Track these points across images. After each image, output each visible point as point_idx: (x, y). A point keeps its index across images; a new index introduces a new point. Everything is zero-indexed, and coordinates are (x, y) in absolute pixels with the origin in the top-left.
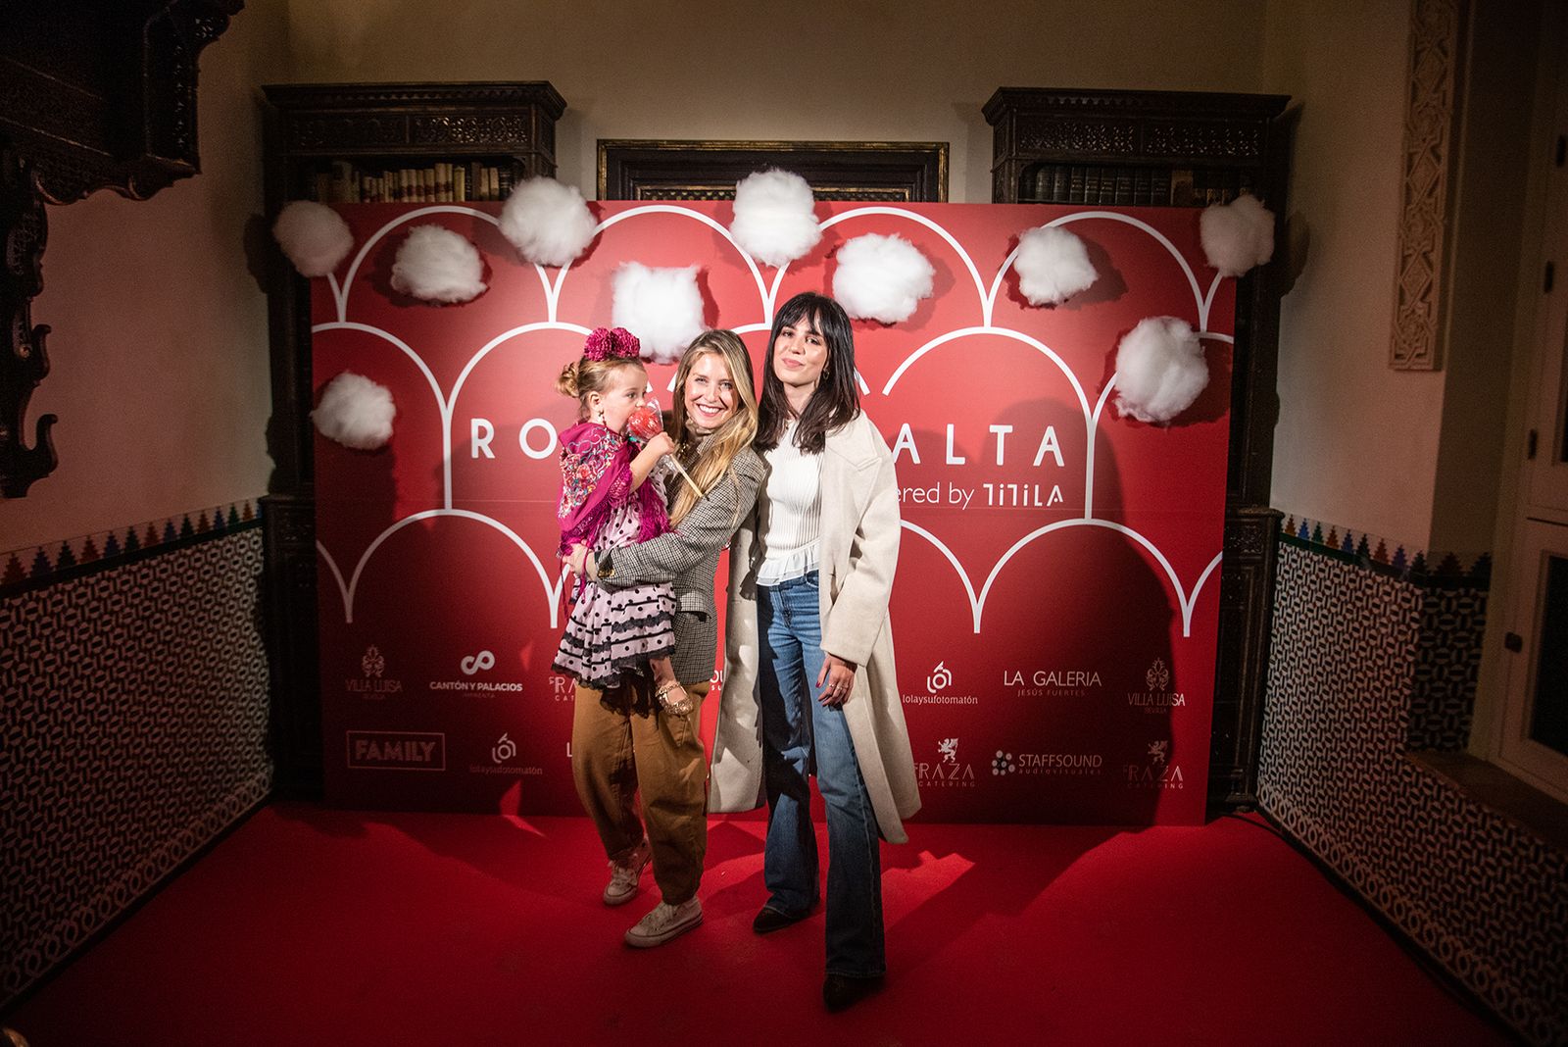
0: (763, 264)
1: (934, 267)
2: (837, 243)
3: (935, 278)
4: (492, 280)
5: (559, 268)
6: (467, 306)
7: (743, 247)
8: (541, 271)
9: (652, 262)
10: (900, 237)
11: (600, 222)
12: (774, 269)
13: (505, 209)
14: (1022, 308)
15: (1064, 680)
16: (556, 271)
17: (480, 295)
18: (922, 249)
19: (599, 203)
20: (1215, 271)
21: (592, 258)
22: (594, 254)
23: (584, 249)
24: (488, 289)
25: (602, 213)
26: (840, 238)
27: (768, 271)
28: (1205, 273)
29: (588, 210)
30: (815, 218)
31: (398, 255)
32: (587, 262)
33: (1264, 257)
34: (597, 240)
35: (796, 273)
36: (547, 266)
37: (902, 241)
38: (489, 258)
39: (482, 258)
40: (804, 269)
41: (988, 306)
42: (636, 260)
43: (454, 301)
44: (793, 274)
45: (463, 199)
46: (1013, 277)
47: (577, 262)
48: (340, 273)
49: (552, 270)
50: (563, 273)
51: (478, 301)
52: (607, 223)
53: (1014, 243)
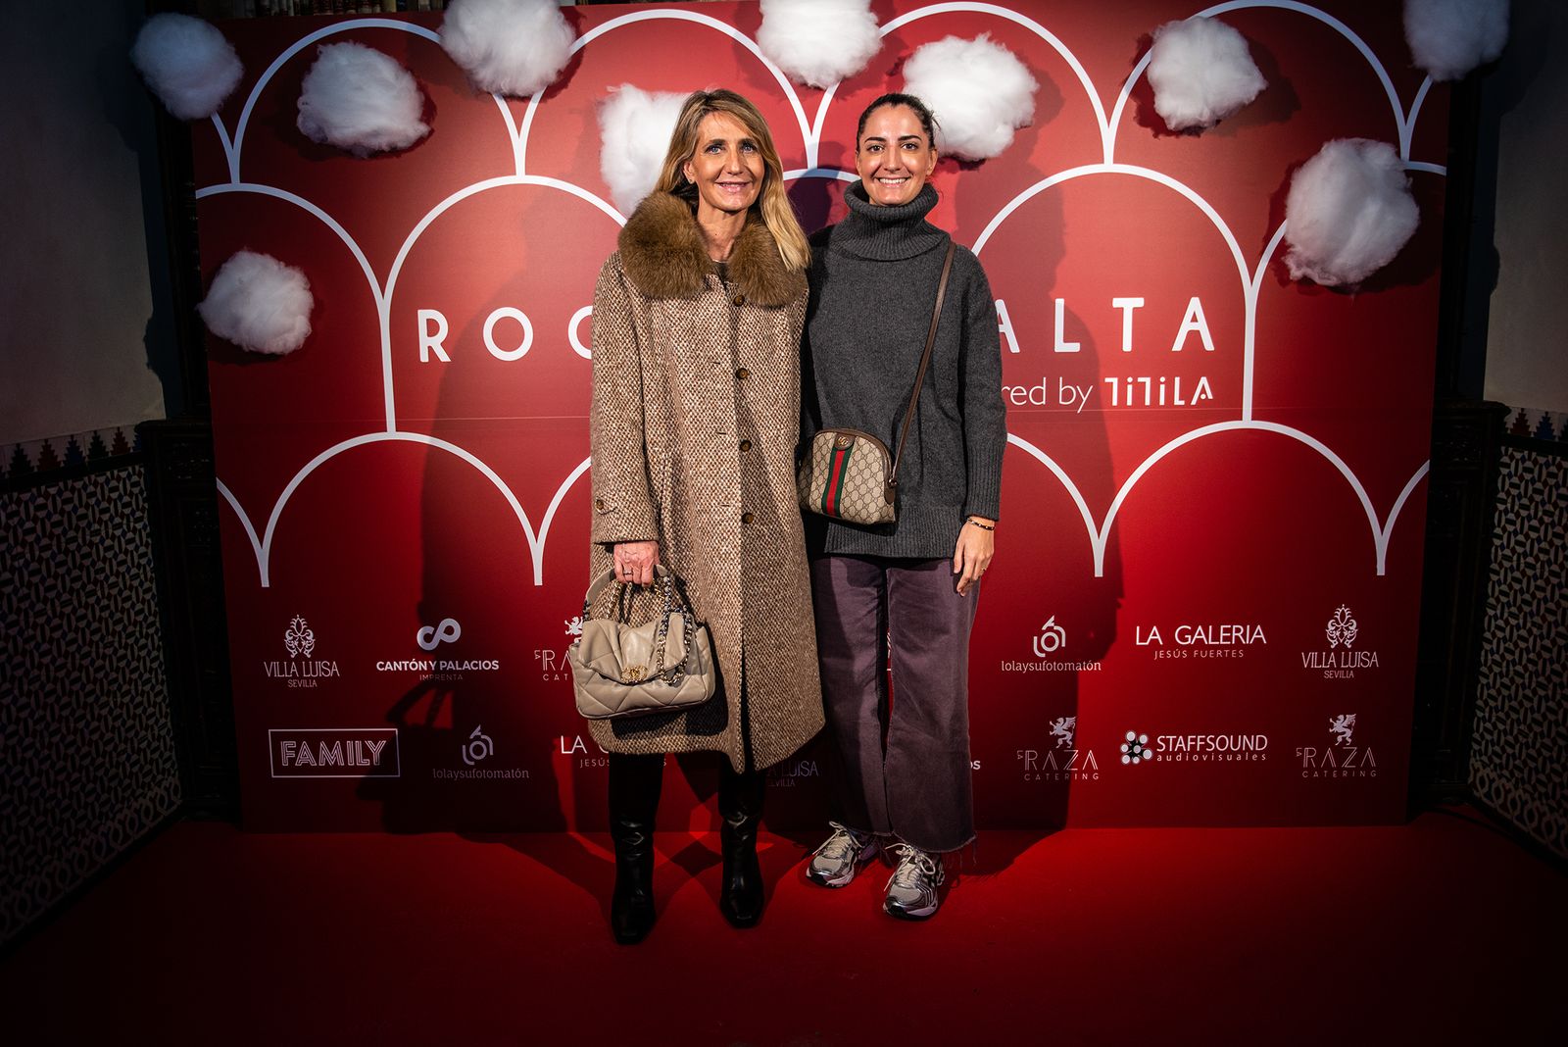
0: (805, 84)
1: (1038, 80)
2: (903, 54)
3: (1037, 97)
4: (437, 118)
5: (526, 99)
6: (404, 156)
8: (503, 105)
9: (651, 85)
10: (990, 40)
11: (579, 35)
12: (819, 91)
13: (447, 17)
14: (1156, 136)
15: (1216, 637)
16: (522, 104)
17: (421, 141)
18: (1021, 57)
19: (578, 8)
20: (1423, 73)
21: (570, 85)
22: (573, 79)
23: (559, 73)
24: (431, 132)
25: (583, 23)
26: (907, 47)
27: (810, 93)
28: (1408, 75)
29: (563, 16)
32: (564, 91)
34: (576, 60)
35: (848, 98)
36: (509, 97)
37: (993, 44)
38: (431, 88)
39: (421, 88)
40: (858, 92)
41: (1109, 133)
42: (631, 82)
43: (386, 149)
44: (844, 99)
45: (394, 10)
46: (1144, 92)
47: (551, 91)
48: (229, 109)
49: (516, 104)
50: (532, 107)
51: (418, 149)
52: (589, 37)
53: (1146, 44)
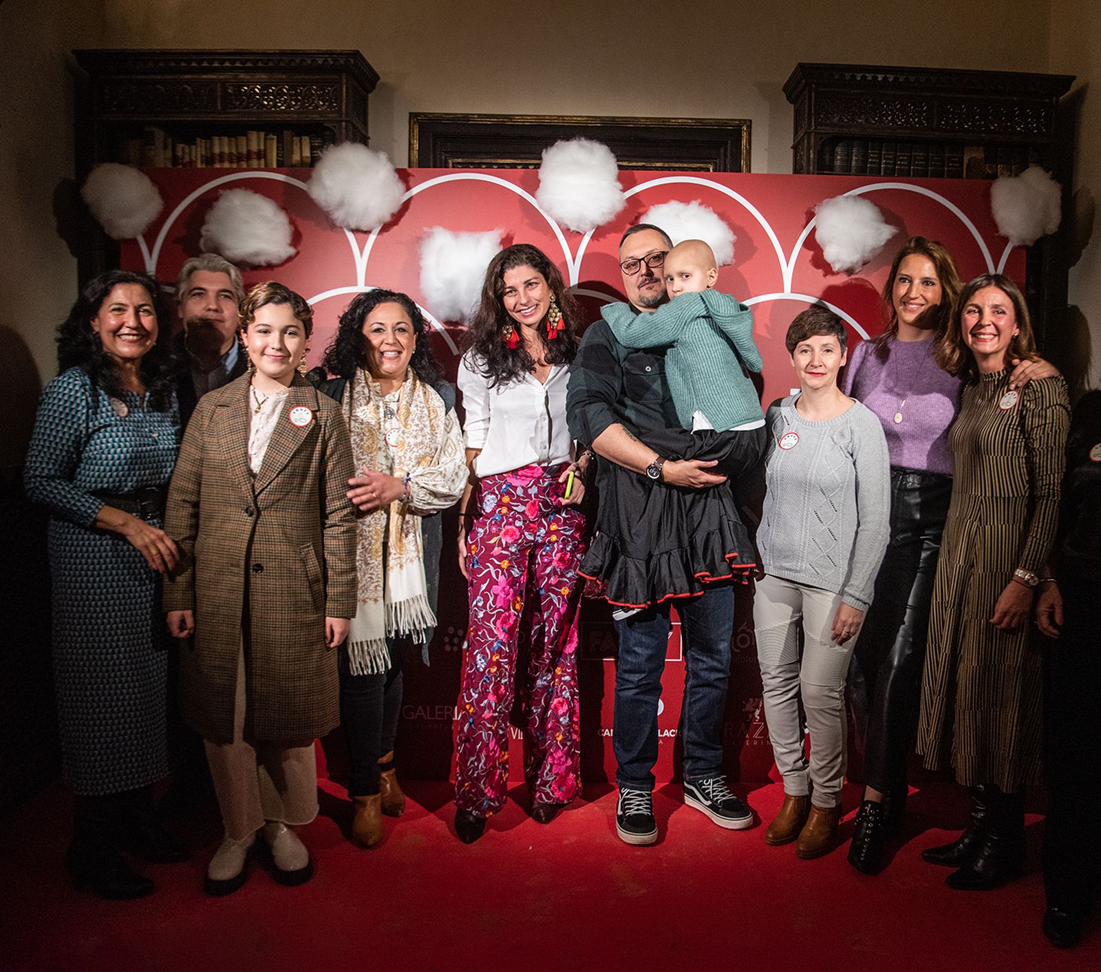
0: (569, 230)
1: (735, 234)
2: (641, 210)
3: (735, 244)
4: (302, 243)
5: (368, 232)
6: (276, 270)
7: (548, 212)
8: (350, 236)
9: (457, 226)
10: (701, 204)
11: (408, 188)
12: (579, 235)
13: (314, 174)
14: (825, 276)
16: (365, 235)
17: (289, 259)
18: (722, 216)
19: (410, 170)
20: (1005, 240)
21: (400, 223)
22: (402, 220)
23: (393, 215)
24: (298, 253)
25: (412, 180)
26: (644, 206)
27: (573, 236)
28: (997, 242)
29: (397, 176)
30: (620, 186)
31: (207, 217)
32: (396, 227)
33: (1053, 226)
34: (406, 206)
35: (601, 239)
36: (356, 231)
37: (703, 207)
38: (299, 221)
39: (292, 222)
40: (608, 235)
41: (787, 272)
42: (440, 225)
43: (263, 264)
44: (597, 240)
45: (275, 166)
46: (812, 244)
47: (386, 228)
48: (151, 234)
49: (361, 235)
50: (372, 238)
51: (287, 265)
52: (415, 190)
53: (810, 215)
